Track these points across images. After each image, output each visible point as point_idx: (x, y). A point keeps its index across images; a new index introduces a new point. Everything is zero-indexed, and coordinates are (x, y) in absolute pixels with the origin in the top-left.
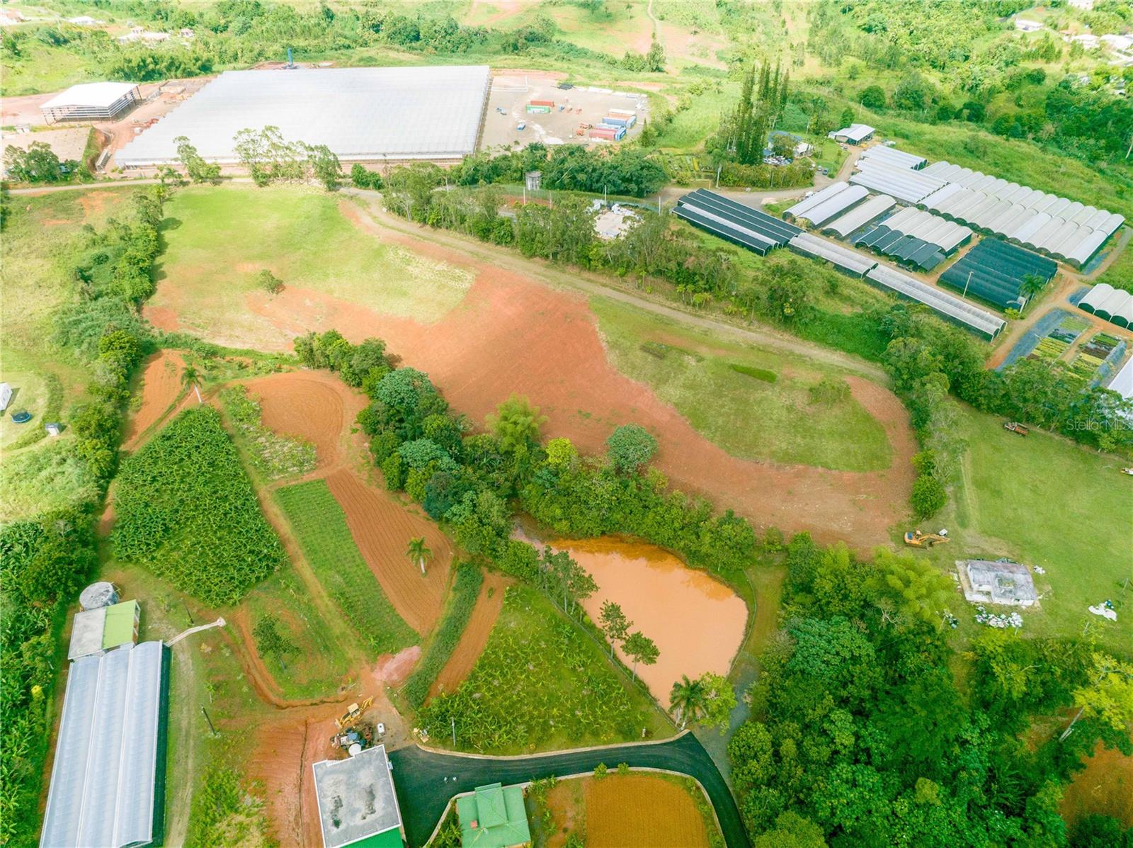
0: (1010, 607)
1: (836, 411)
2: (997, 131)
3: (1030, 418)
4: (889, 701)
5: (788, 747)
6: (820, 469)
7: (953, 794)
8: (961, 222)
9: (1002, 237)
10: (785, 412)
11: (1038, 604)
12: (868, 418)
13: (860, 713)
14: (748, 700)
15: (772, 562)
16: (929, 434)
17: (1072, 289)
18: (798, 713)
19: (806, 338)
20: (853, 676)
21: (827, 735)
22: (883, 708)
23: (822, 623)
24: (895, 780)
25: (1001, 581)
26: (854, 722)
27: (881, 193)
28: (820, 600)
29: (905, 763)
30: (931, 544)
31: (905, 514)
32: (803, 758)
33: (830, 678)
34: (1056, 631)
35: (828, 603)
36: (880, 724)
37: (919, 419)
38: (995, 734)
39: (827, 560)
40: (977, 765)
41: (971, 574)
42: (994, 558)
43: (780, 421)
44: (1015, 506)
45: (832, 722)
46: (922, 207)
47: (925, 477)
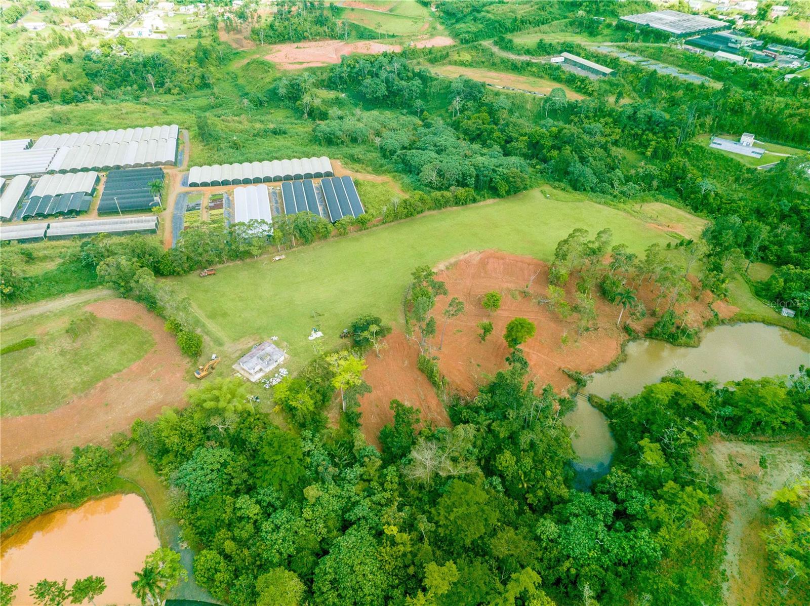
0: (276, 368)
1: (95, 333)
2: (66, 102)
3: (210, 263)
4: (259, 469)
5: (229, 546)
6: (114, 376)
7: (323, 483)
8: (85, 170)
9: (118, 167)
10: (60, 358)
11: (287, 356)
12: (119, 324)
13: (250, 490)
14: (185, 545)
15: (130, 455)
16: (163, 308)
17: (179, 178)
18: (218, 523)
19: (37, 300)
20: (230, 474)
21: (244, 518)
22: (258, 475)
23: (190, 462)
24: (294, 504)
25: (262, 359)
26: (251, 497)
27: (15, 176)
28: (178, 451)
29: (291, 491)
30: (213, 368)
31: (186, 362)
32: (241, 543)
33: (220, 487)
34: (304, 362)
35: (184, 448)
36: (264, 485)
37: (151, 303)
38: (318, 435)
39: (163, 425)
40: (322, 457)
41: (245, 367)
42: (249, 350)
43: (62, 366)
44: (238, 315)
45: (240, 509)
46: (52, 172)
47: (180, 334)
